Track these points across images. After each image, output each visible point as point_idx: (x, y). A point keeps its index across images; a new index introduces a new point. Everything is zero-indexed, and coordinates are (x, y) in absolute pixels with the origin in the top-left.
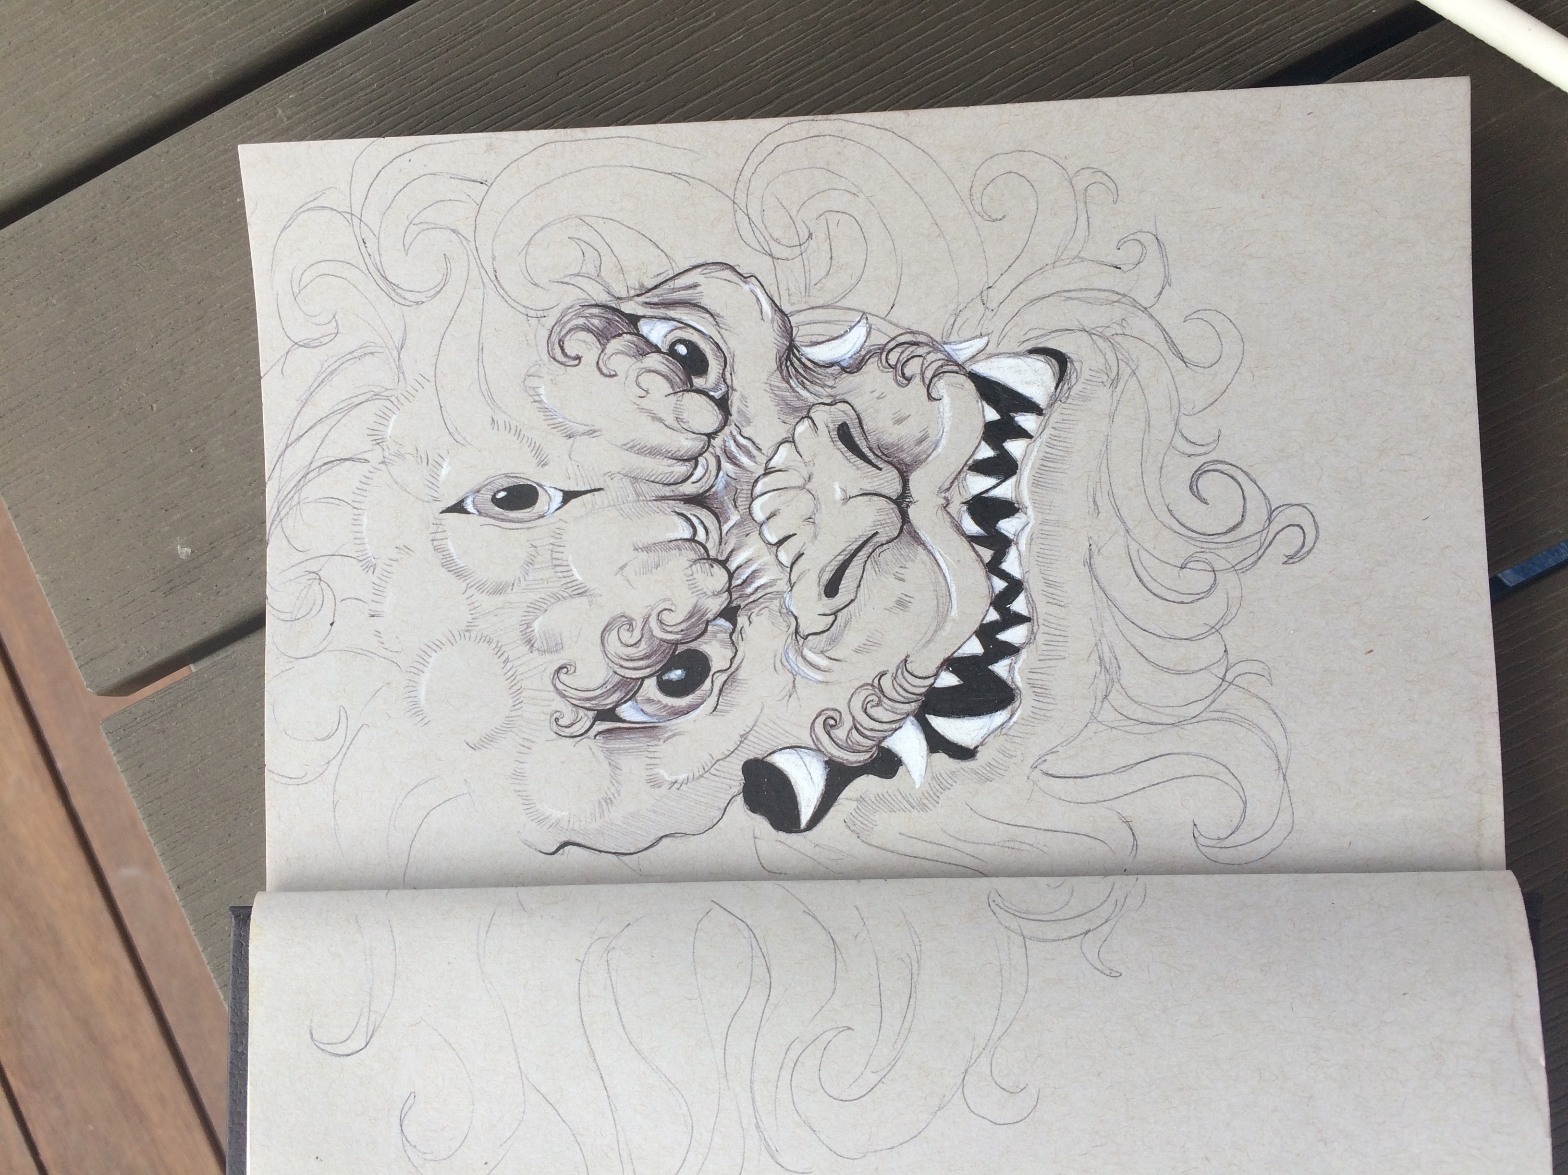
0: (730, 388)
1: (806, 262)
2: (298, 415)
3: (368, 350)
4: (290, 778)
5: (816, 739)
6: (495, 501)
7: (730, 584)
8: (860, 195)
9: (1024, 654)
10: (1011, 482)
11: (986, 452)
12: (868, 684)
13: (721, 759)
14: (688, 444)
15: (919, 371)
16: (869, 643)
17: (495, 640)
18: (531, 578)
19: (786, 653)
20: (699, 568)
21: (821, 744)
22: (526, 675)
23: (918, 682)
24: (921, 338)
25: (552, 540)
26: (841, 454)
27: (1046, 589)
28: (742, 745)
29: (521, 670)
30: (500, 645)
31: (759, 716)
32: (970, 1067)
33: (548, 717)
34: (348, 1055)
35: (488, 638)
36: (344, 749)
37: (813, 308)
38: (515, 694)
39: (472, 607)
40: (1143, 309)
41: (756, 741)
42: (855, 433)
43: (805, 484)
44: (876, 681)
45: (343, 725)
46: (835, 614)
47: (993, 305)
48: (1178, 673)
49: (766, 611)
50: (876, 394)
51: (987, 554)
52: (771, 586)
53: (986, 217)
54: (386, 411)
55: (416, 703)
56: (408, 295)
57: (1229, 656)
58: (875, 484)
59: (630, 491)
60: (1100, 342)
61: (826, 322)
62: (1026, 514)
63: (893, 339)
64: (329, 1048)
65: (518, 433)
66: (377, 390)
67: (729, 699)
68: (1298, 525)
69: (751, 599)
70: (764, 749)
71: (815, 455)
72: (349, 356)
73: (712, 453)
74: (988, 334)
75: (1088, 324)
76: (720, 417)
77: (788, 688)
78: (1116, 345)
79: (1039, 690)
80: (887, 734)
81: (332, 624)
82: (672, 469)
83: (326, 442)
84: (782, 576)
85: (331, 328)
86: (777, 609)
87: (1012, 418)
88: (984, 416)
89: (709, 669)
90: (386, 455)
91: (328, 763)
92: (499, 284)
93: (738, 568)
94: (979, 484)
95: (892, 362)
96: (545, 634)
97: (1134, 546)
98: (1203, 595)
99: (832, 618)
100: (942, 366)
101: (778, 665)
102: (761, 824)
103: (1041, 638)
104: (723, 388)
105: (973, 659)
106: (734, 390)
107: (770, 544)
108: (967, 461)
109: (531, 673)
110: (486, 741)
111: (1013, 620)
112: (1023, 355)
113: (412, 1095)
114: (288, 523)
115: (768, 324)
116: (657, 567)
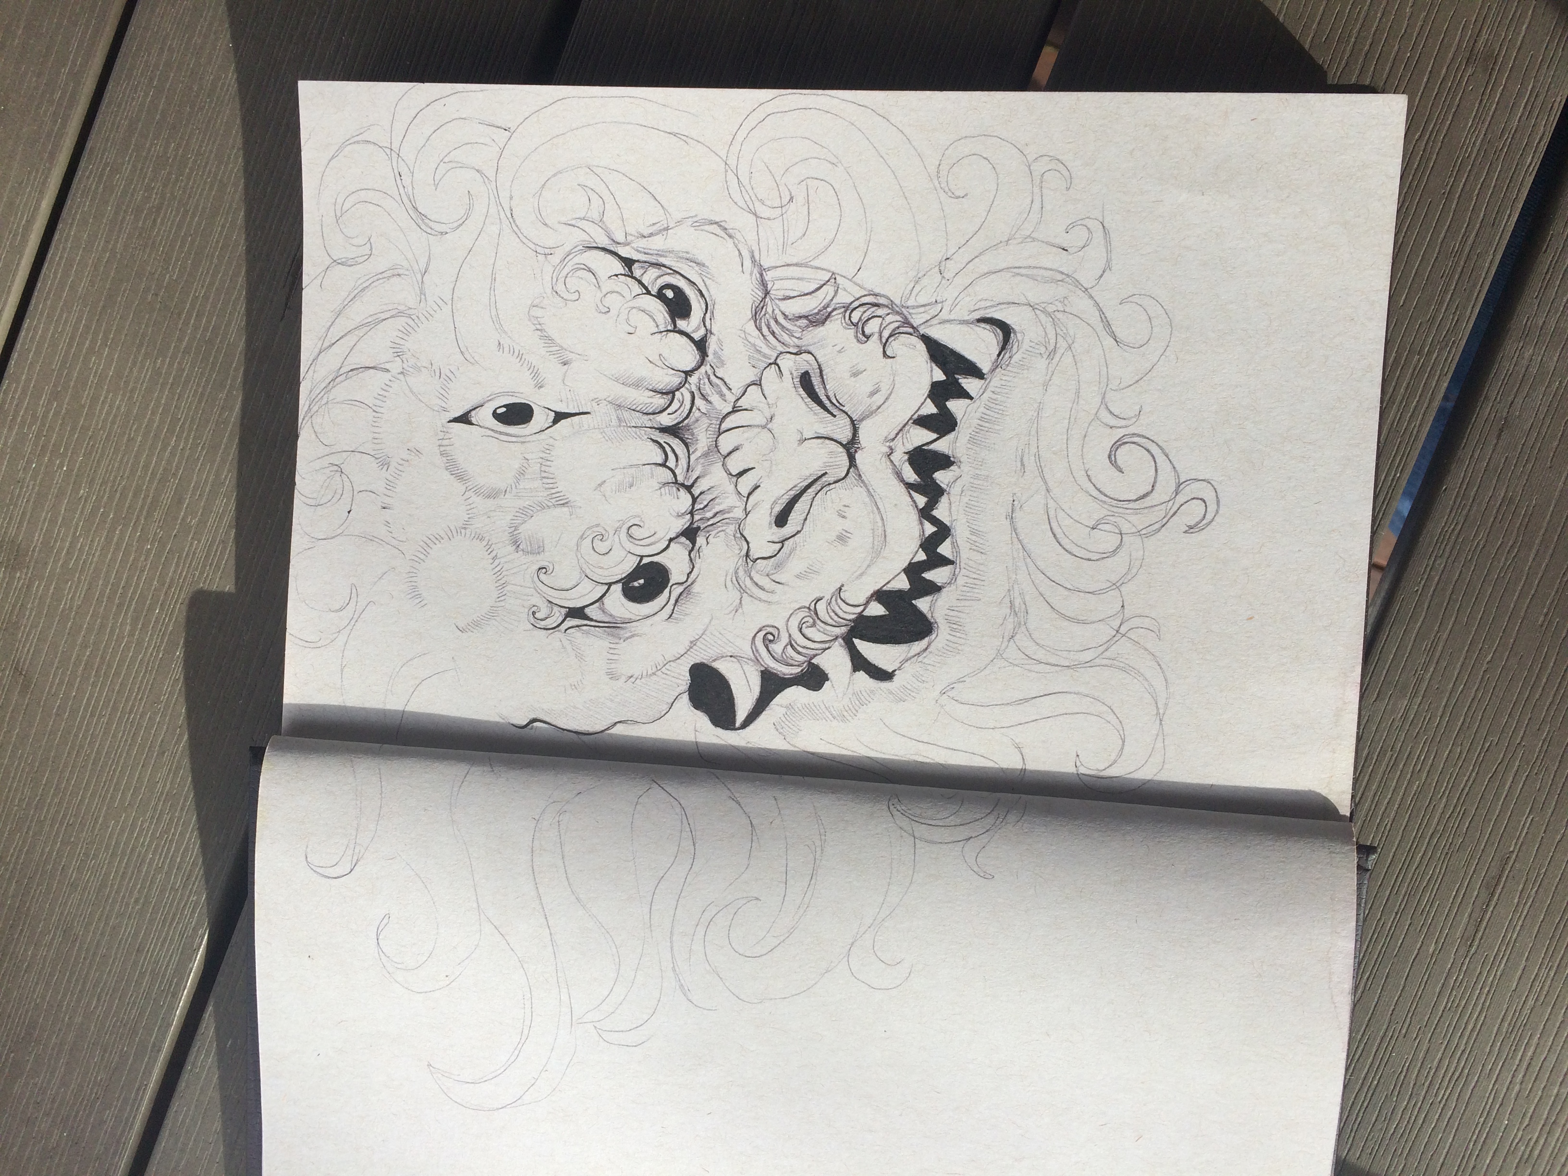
0: (709, 332)
1: (785, 223)
2: (331, 325)
3: (396, 272)
4: (307, 642)
5: (755, 651)
6: (495, 415)
7: (693, 508)
8: (839, 165)
9: (945, 593)
10: (951, 436)
11: (930, 409)
12: (805, 607)
13: (673, 661)
14: (668, 379)
15: (878, 330)
16: (810, 571)
17: (487, 539)
18: (521, 487)
19: (736, 573)
20: (667, 491)
21: (760, 655)
22: (512, 572)
23: (849, 609)
24: (882, 301)
25: (544, 455)
26: (801, 399)
27: (970, 536)
28: (691, 650)
29: (506, 567)
30: (490, 543)
31: (707, 627)
32: (855, 941)
33: (526, 610)
34: (335, 878)
35: (480, 537)
36: (353, 621)
37: (788, 265)
38: (500, 587)
39: (469, 507)
40: (1083, 289)
41: (704, 647)
42: (816, 381)
43: (767, 424)
44: (813, 604)
45: (354, 600)
46: (782, 542)
47: (947, 275)
48: (1078, 622)
49: (722, 534)
50: (838, 348)
51: (922, 501)
52: (729, 512)
53: (950, 194)
54: (407, 327)
55: (416, 587)
56: (434, 225)
57: (1126, 611)
58: (829, 429)
59: (614, 417)
60: (1042, 316)
61: (798, 279)
62: (959, 467)
63: (858, 299)
64: (318, 870)
65: (520, 356)
66: (402, 308)
67: (684, 609)
68: (1201, 499)
69: (710, 522)
70: (710, 655)
71: (778, 399)
72: (380, 276)
73: (687, 389)
74: (943, 302)
75: (1033, 300)
76: (698, 357)
77: (735, 604)
78: (1056, 320)
79: (955, 626)
80: (817, 652)
81: (349, 512)
82: (650, 400)
83: (354, 351)
84: (738, 504)
85: (366, 250)
86: (732, 533)
87: (957, 380)
88: (932, 376)
89: (668, 581)
90: (405, 366)
91: (339, 632)
92: (514, 221)
93: (701, 493)
94: (921, 436)
95: (855, 319)
96: (529, 537)
97: (1051, 504)
98: (1108, 554)
99: (780, 545)
100: (898, 328)
101: (729, 584)
102: (702, 720)
103: (961, 580)
104: (702, 332)
105: (900, 593)
106: (711, 333)
107: (731, 474)
108: (913, 415)
109: (515, 570)
110: (473, 626)
111: (937, 561)
112: (972, 323)
113: (388, 916)
114: (317, 420)
115: (747, 276)
116: (631, 486)
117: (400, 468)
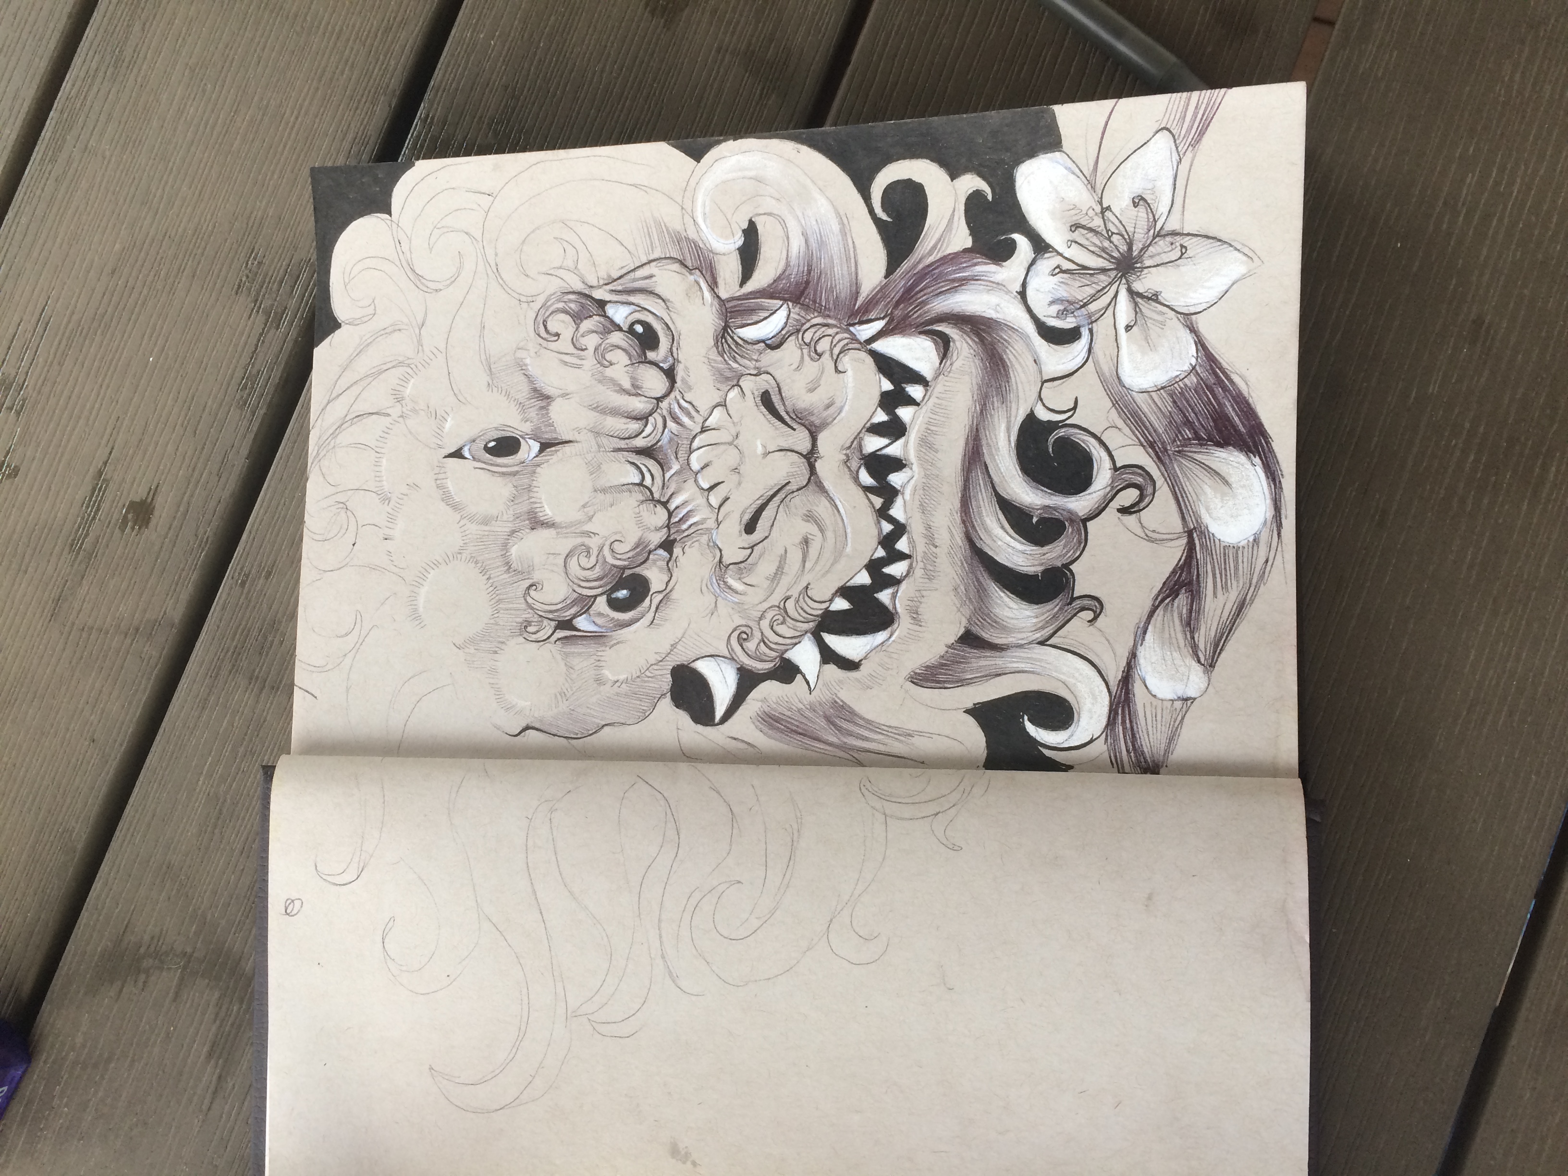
0: (676, 361)
2: (339, 377)
3: (397, 327)
4: (315, 666)
5: (731, 650)
6: (487, 450)
7: (669, 521)
8: (783, 200)
9: (903, 586)
10: (900, 442)
11: (881, 417)
12: (775, 606)
13: (655, 665)
14: (639, 405)
15: (828, 348)
16: (779, 573)
17: (481, 561)
18: (511, 512)
19: (711, 578)
20: (645, 507)
21: (735, 654)
22: (504, 591)
23: (816, 605)
24: (832, 322)
25: (531, 483)
26: (763, 416)
27: (924, 532)
28: (672, 653)
29: (499, 586)
30: (484, 565)
31: (686, 630)
32: (834, 917)
33: (519, 625)
34: (343, 885)
35: (475, 560)
36: (358, 645)
38: (494, 606)
39: (464, 534)
41: (683, 649)
42: (775, 399)
43: (733, 441)
44: (782, 603)
45: (358, 626)
46: (752, 548)
49: (696, 544)
50: (794, 367)
51: (878, 502)
52: (703, 523)
54: (406, 375)
55: (416, 610)
56: (430, 284)
58: (789, 441)
59: (593, 443)
62: (911, 469)
63: (810, 323)
64: (329, 878)
65: (507, 394)
66: (401, 359)
67: (663, 615)
68: (1136, 483)
69: (686, 534)
70: (690, 657)
71: (742, 417)
72: (383, 332)
73: (659, 414)
76: (667, 384)
77: (711, 607)
79: (914, 615)
80: (788, 647)
81: (353, 545)
82: (626, 426)
83: (359, 400)
84: (711, 515)
85: (371, 310)
86: (705, 542)
87: (903, 389)
88: (880, 387)
89: (649, 590)
90: (404, 410)
91: (345, 655)
92: (500, 275)
93: (677, 508)
94: (873, 443)
95: (807, 340)
96: (520, 558)
99: (749, 551)
100: (847, 344)
102: (683, 718)
103: (918, 572)
104: (671, 360)
105: (862, 588)
106: (679, 362)
107: (702, 489)
108: (866, 424)
109: (507, 589)
110: (470, 643)
111: (896, 556)
112: (915, 335)
113: (393, 919)
114: (325, 463)
116: (612, 506)
117: (400, 502)
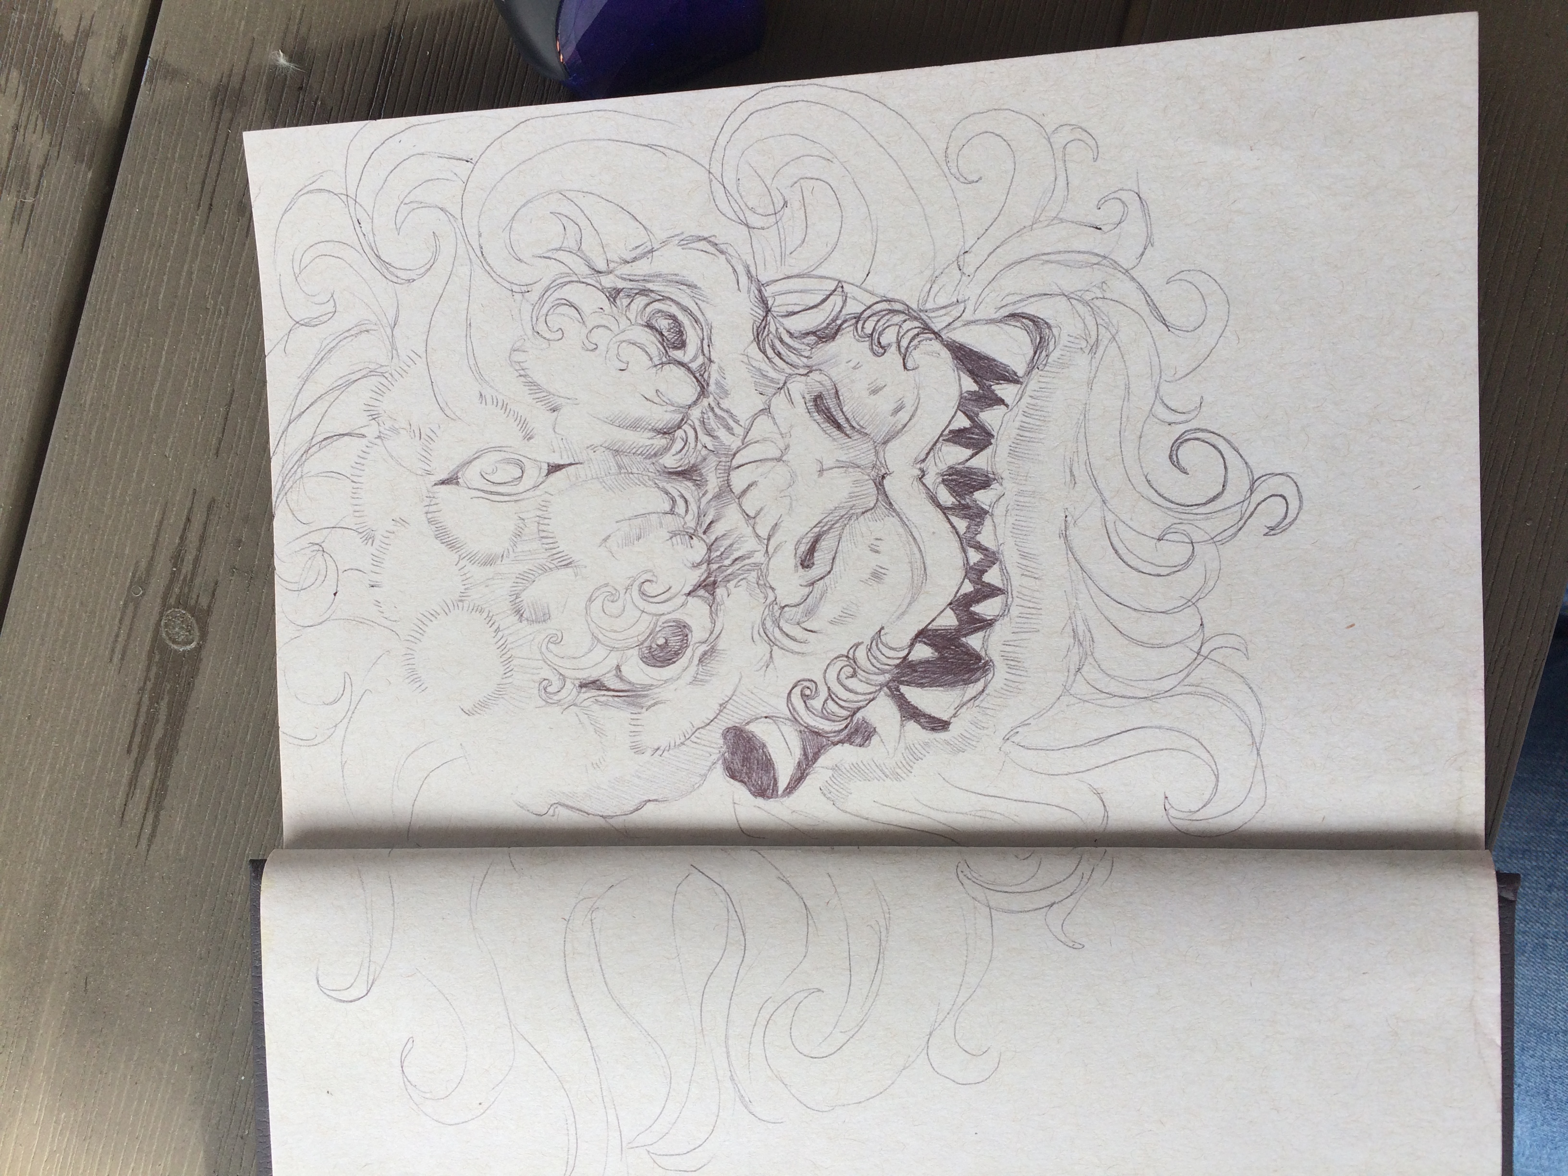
1: (781, 230)
2: (299, 393)
4: (302, 740)
5: (792, 710)
8: (835, 160)
12: (843, 656)
13: (702, 728)
15: (894, 340)
16: (845, 615)
17: (487, 610)
18: (519, 550)
19: (763, 624)
20: (679, 540)
21: (798, 714)
22: (516, 644)
24: (897, 306)
25: (539, 513)
26: (817, 425)
27: (1021, 561)
28: (721, 714)
30: (491, 614)
31: (737, 686)
32: (934, 1030)
33: (537, 685)
34: (351, 1001)
35: (480, 608)
37: (788, 277)
38: (506, 662)
41: (735, 710)
42: (831, 403)
43: (782, 456)
45: (348, 690)
47: (970, 270)
48: (1153, 647)
50: (852, 364)
51: (962, 525)
52: (749, 558)
57: (1206, 629)
58: (851, 455)
59: (613, 463)
60: (1080, 307)
61: (801, 292)
62: (1001, 485)
63: (869, 307)
64: (333, 994)
65: (504, 407)
67: (709, 669)
68: (1281, 496)
70: (743, 718)
73: (690, 425)
74: (965, 301)
75: (1067, 289)
78: (1095, 308)
79: (1012, 663)
80: (861, 704)
81: (335, 594)
83: (325, 418)
84: (759, 547)
85: (330, 307)
86: (754, 580)
90: (382, 429)
92: (485, 260)
94: (956, 455)
96: (533, 605)
98: (1180, 567)
101: (756, 636)
102: (741, 792)
103: (1015, 611)
108: (943, 431)
109: (520, 642)
110: (480, 707)
112: (1001, 321)
113: (411, 1039)
114: (292, 496)
115: (744, 294)
116: (639, 538)
117: (386, 541)
